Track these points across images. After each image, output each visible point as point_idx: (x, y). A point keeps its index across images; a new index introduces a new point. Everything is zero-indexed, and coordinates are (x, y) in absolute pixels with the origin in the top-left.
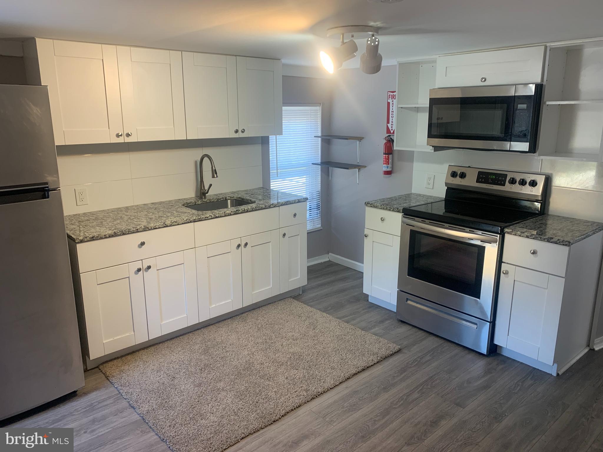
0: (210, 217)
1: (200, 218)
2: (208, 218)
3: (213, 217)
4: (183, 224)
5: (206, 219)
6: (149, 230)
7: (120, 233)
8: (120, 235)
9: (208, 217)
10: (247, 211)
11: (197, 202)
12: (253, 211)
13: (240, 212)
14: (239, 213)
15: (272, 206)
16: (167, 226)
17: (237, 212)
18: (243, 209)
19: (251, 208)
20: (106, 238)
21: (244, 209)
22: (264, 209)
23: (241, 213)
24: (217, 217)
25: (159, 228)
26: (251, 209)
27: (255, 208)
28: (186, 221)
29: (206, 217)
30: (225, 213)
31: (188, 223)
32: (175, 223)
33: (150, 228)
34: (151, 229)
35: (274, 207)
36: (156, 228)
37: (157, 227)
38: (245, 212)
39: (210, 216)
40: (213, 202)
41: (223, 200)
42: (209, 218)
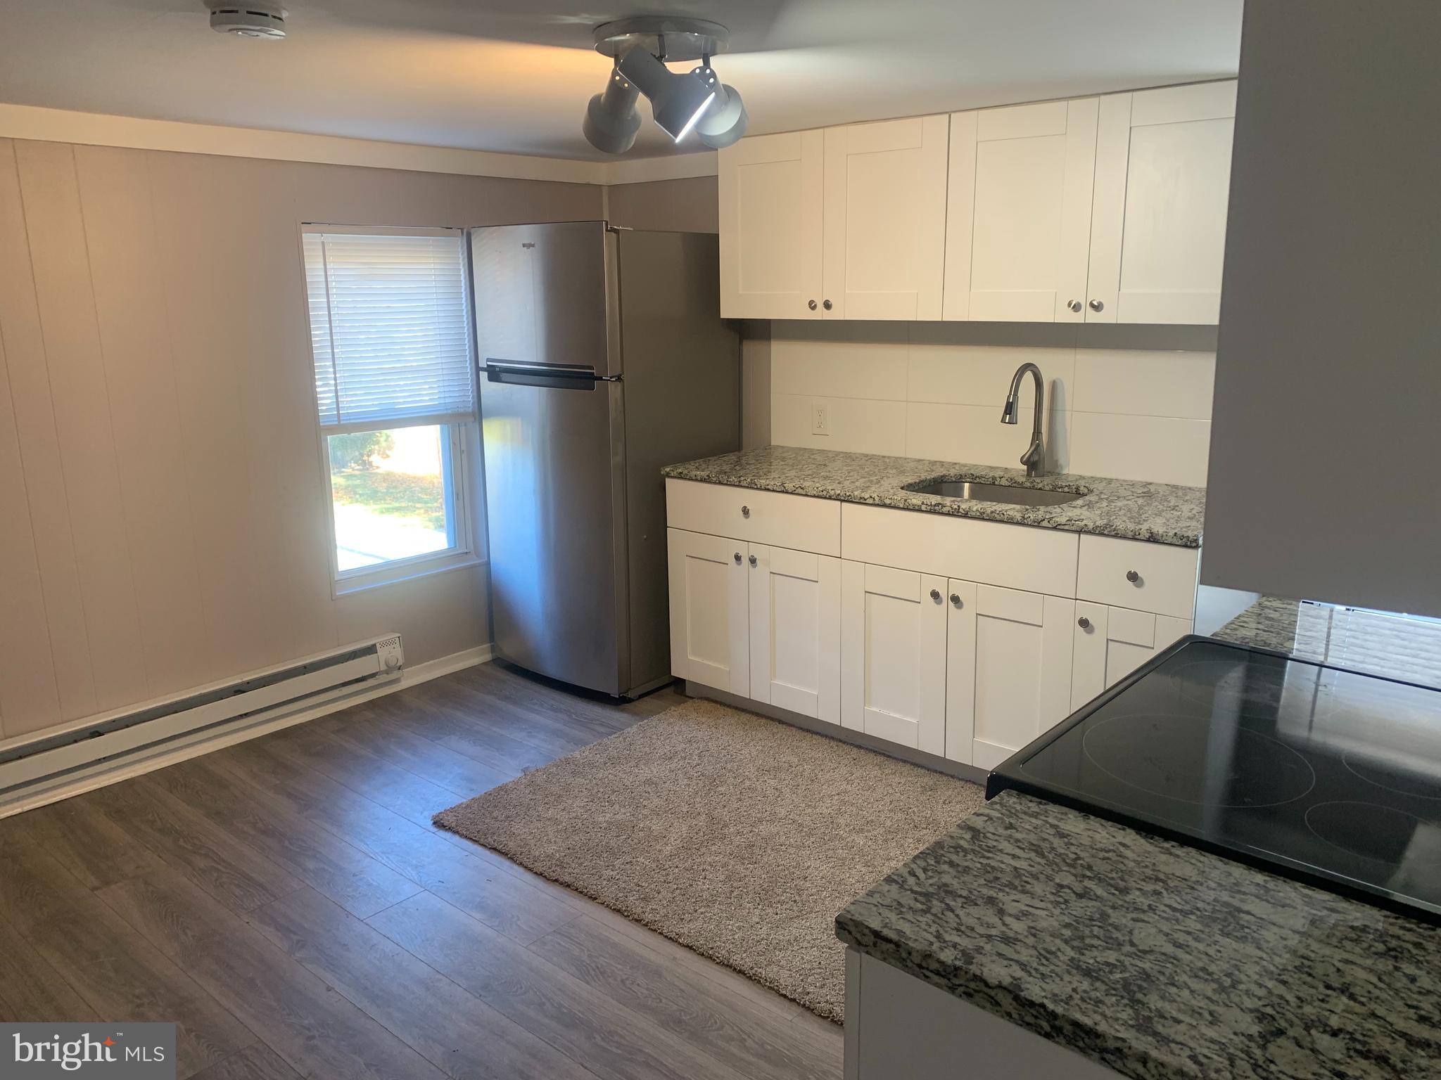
0: (870, 501)
1: (848, 496)
2: (865, 500)
3: (877, 502)
4: (814, 496)
5: (861, 501)
6: (757, 489)
7: (714, 479)
8: (715, 483)
9: (866, 497)
10: (966, 516)
11: (998, 479)
12: (983, 519)
13: (945, 510)
14: (943, 514)
15: (1045, 523)
16: (787, 492)
17: (936, 508)
18: (956, 507)
19: (977, 510)
20: (696, 480)
21: (958, 506)
22: (1018, 523)
23: (948, 514)
24: (885, 506)
25: (774, 491)
26: (978, 514)
27: (989, 512)
28: (821, 494)
29: (861, 498)
30: (906, 500)
31: (825, 498)
32: (799, 491)
33: (759, 486)
34: (760, 489)
35: (1055, 528)
36: (768, 490)
37: (769, 487)
38: (960, 514)
39: (871, 497)
40: (1040, 489)
41: (1068, 492)
42: (867, 502)
